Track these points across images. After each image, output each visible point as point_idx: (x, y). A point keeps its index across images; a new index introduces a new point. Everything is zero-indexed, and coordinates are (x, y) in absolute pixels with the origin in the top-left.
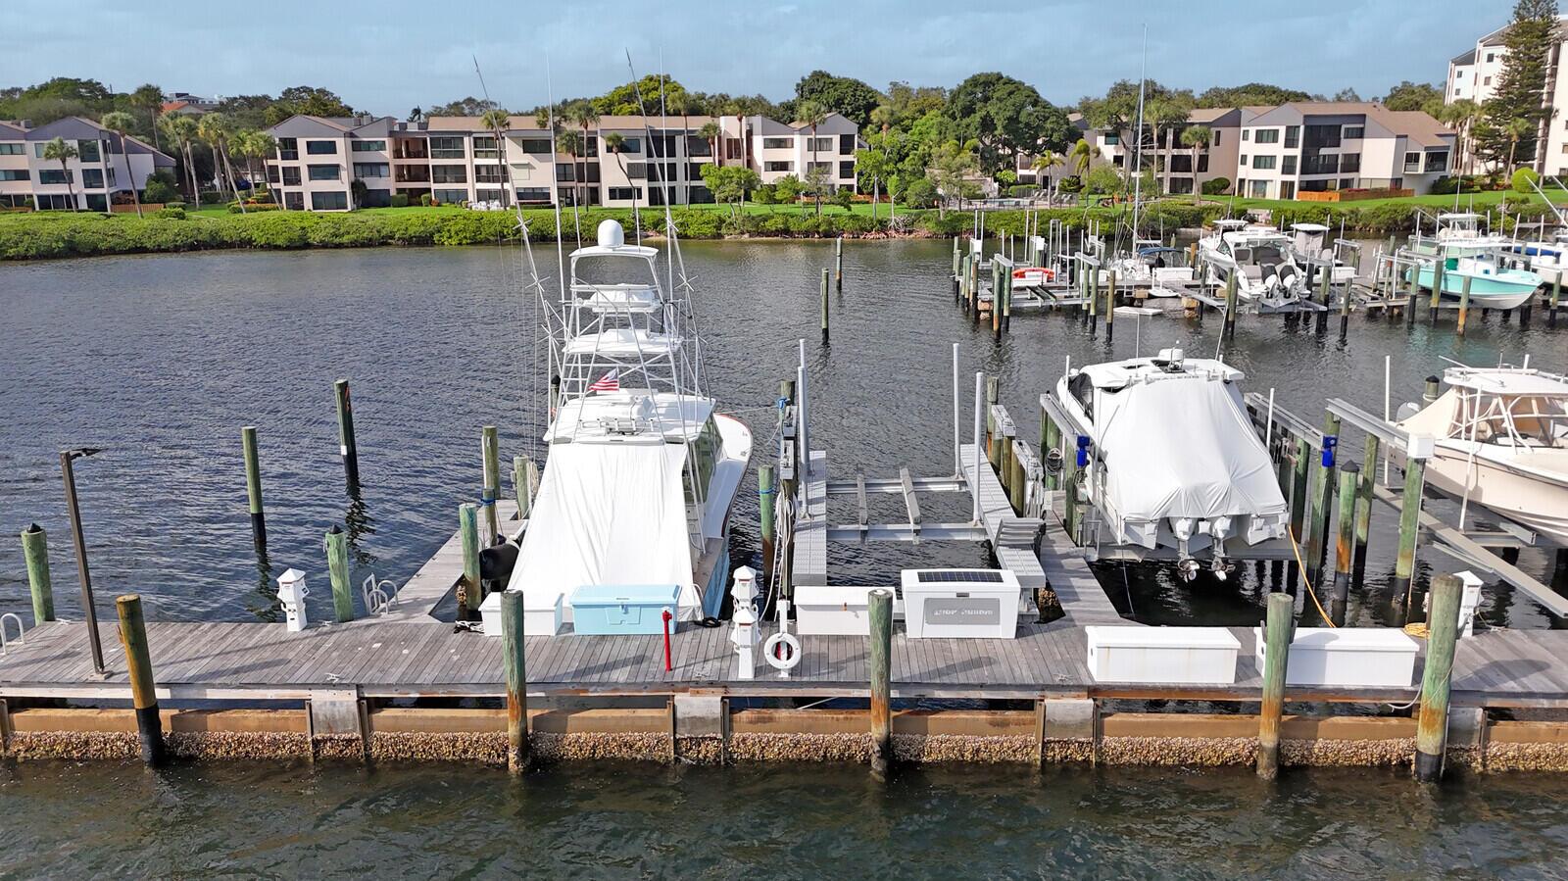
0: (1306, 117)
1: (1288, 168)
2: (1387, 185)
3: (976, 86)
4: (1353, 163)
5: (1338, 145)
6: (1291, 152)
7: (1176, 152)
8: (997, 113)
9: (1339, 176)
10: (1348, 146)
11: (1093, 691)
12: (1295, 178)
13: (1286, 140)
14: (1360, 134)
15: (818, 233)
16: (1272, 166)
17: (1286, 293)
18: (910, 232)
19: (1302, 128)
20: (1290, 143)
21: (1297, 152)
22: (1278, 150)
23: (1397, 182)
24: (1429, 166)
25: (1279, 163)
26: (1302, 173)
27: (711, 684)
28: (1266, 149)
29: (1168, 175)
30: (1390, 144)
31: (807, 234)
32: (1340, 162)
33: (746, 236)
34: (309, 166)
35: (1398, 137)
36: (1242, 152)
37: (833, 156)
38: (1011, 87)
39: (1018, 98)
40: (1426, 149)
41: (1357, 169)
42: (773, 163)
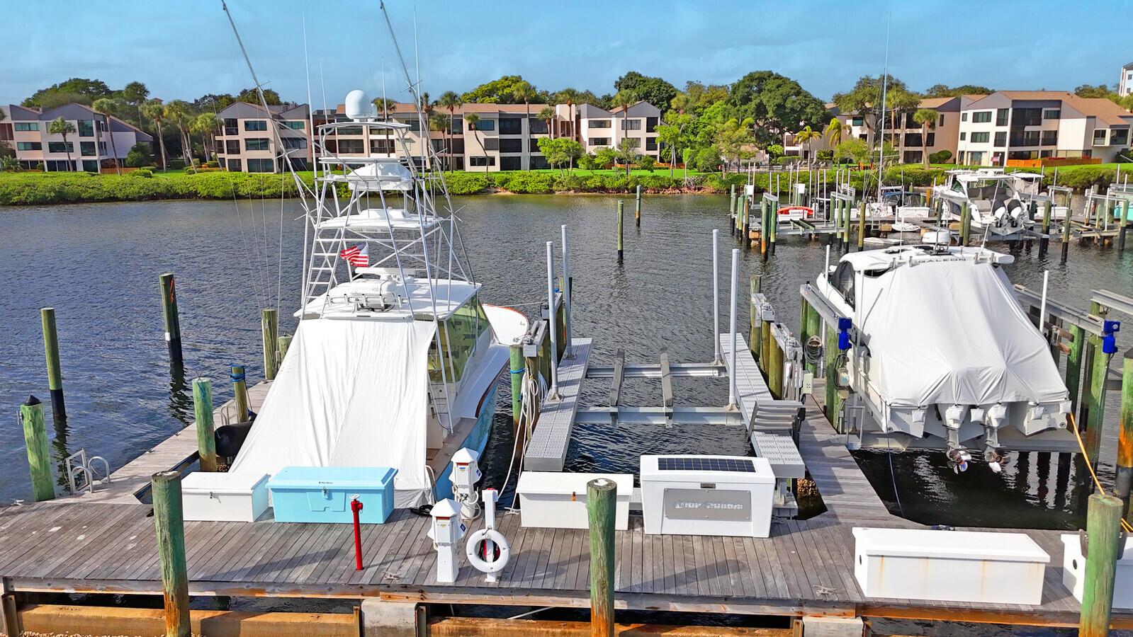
0: (1014, 101)
1: (999, 140)
2: (1080, 155)
3: (752, 81)
4: (1052, 138)
5: (1040, 124)
6: (1001, 129)
7: (908, 131)
8: (768, 101)
9: (1041, 148)
10: (1047, 125)
11: (863, 609)
12: (1005, 149)
13: (998, 119)
14: (1057, 116)
15: (628, 189)
16: (986, 140)
17: (1013, 223)
18: (699, 189)
19: (1011, 110)
20: (1001, 122)
21: (1007, 129)
22: (991, 128)
23: (1087, 153)
24: (1113, 140)
25: (992, 138)
26: (1011, 145)
27: (405, 588)
28: (981, 127)
29: (902, 149)
30: (1081, 124)
31: (619, 190)
32: (1041, 137)
33: (572, 192)
34: (246, 140)
35: (1088, 117)
36: (961, 130)
37: (642, 134)
38: (780, 82)
39: (784, 90)
40: (1111, 127)
41: (1055, 143)
42: (596, 139)
